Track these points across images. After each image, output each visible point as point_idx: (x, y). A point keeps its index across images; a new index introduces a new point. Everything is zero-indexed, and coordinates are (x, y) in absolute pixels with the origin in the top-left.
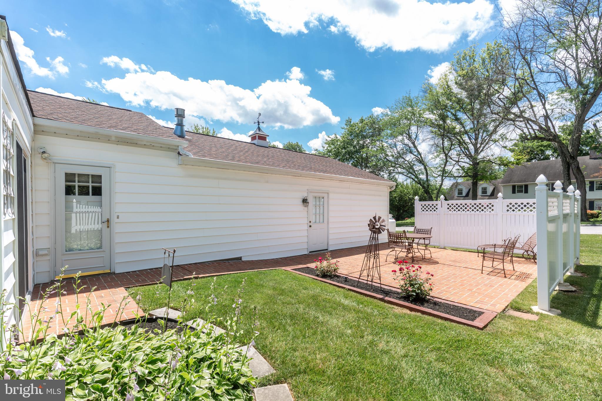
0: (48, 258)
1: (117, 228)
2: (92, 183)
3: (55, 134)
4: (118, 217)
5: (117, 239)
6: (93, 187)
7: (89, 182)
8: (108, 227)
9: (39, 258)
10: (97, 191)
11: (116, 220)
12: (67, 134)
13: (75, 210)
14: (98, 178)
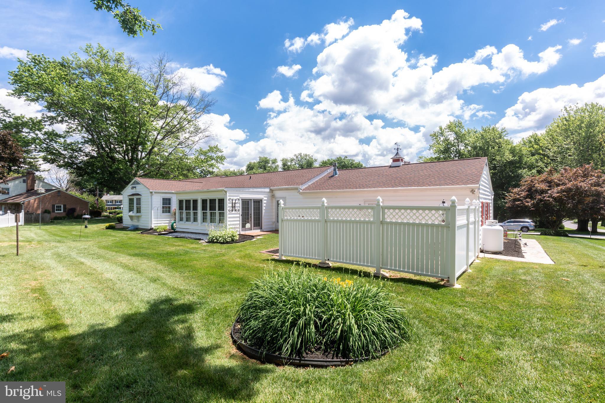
3: (275, 190)
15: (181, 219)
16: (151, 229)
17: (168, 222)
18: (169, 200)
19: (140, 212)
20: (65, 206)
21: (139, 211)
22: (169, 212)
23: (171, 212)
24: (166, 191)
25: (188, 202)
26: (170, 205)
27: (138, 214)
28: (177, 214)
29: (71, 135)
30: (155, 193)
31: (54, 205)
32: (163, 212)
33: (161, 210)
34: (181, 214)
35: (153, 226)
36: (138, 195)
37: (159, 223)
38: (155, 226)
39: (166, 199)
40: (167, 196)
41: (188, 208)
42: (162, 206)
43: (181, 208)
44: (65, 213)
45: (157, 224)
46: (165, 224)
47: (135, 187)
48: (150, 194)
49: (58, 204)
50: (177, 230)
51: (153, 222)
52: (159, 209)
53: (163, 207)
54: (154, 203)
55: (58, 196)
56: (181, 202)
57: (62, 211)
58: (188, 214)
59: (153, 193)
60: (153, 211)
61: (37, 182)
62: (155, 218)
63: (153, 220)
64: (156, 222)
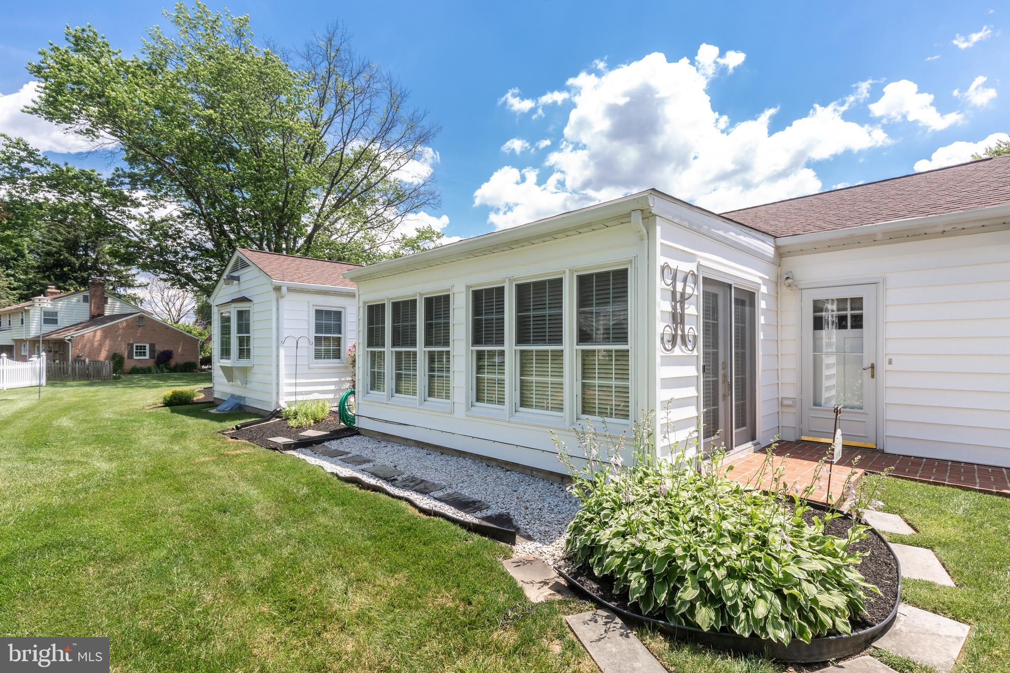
0: (793, 410)
1: (889, 379)
2: (852, 309)
3: (802, 252)
4: (890, 362)
5: (890, 397)
6: (853, 316)
7: (846, 310)
8: (873, 376)
9: (785, 409)
10: (858, 322)
11: (888, 367)
12: (816, 248)
13: (824, 351)
14: (857, 303)
15: (376, 382)
16: (277, 414)
17: (332, 387)
18: (338, 315)
19: (248, 357)
20: (152, 346)
21: (244, 352)
22: (337, 355)
23: (342, 355)
24: (328, 286)
25: (405, 309)
26: (340, 333)
27: (244, 363)
28: (360, 363)
29: (161, 206)
30: (290, 290)
31: (132, 345)
32: (318, 356)
33: (308, 348)
34: (376, 359)
35: (284, 403)
36: (244, 299)
37: (301, 393)
38: (290, 404)
39: (328, 313)
40: (330, 303)
41: (404, 336)
42: (313, 334)
43: (374, 337)
44: (153, 360)
45: (296, 394)
46: (322, 396)
47: (238, 279)
48: (273, 295)
49: (139, 342)
50: (360, 423)
51: (284, 389)
52: (303, 343)
53: (318, 340)
54: (286, 325)
55: (139, 326)
56: (374, 312)
57: (147, 357)
58: (404, 362)
59: (284, 289)
60: (282, 352)
61: (110, 300)
62: (288, 376)
63: (284, 380)
64: (293, 389)
